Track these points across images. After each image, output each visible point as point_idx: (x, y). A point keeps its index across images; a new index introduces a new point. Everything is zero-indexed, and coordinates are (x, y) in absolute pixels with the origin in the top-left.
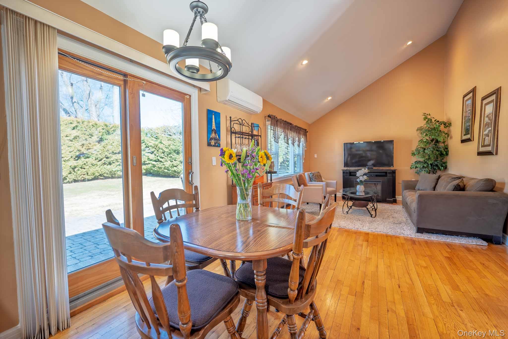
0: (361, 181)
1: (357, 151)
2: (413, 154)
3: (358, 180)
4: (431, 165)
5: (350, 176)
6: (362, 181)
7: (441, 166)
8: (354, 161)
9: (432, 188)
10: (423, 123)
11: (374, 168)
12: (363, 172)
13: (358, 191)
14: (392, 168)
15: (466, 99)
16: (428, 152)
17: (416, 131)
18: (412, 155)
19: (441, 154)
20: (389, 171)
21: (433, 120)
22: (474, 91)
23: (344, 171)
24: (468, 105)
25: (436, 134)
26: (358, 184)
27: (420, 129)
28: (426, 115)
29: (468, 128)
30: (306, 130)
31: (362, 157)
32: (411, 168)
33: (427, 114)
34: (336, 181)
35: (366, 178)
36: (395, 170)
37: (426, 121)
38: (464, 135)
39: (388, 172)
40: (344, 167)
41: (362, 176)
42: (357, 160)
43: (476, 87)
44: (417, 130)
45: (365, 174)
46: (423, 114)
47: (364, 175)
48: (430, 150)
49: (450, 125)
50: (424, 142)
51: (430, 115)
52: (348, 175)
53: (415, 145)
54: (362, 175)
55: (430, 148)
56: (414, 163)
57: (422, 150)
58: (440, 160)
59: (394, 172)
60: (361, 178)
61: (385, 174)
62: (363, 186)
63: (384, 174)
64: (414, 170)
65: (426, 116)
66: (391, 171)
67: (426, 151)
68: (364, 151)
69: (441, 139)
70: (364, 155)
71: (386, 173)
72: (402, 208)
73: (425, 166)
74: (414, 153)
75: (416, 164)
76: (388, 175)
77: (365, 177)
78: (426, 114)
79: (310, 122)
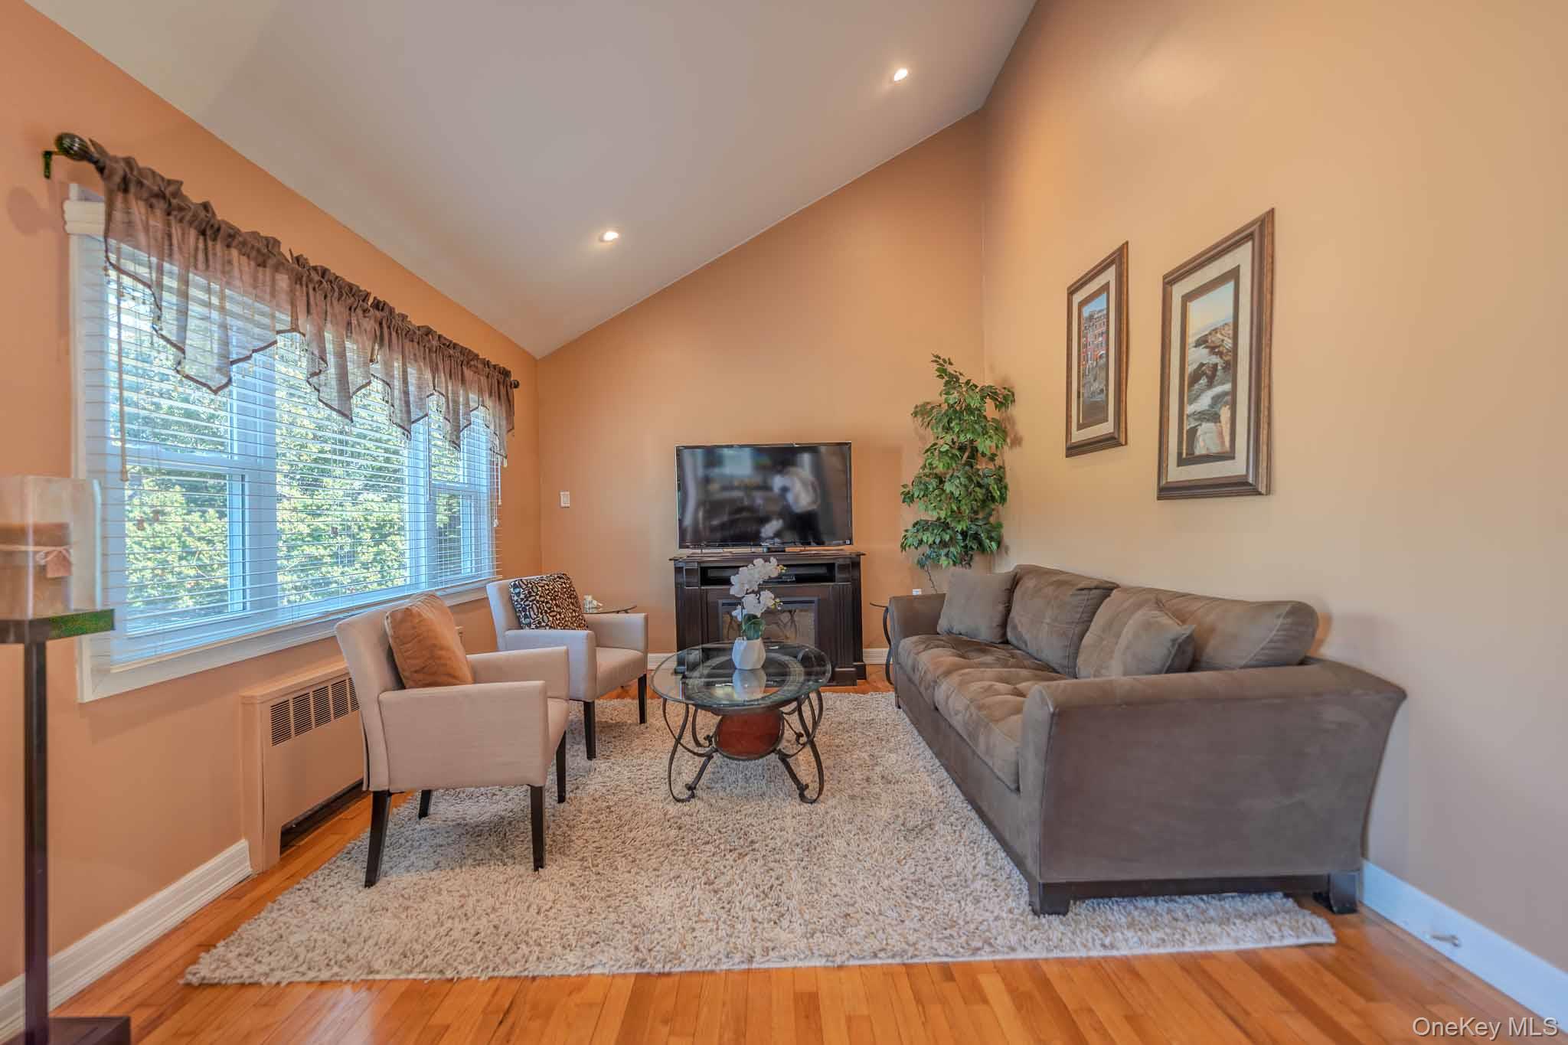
0: (751, 618)
1: (725, 488)
2: (908, 498)
3: (737, 613)
4: (964, 534)
5: (702, 584)
6: (755, 617)
7: (988, 538)
8: (715, 522)
9: (995, 625)
10: (933, 391)
11: (787, 549)
12: (757, 576)
13: (737, 664)
14: (847, 549)
15: (1078, 298)
16: (953, 489)
17: (909, 418)
18: (904, 502)
19: (989, 498)
20: (841, 561)
21: (962, 380)
22: (1119, 258)
23: (680, 565)
24: (1091, 317)
25: (977, 426)
26: (738, 630)
27: (922, 411)
28: (941, 361)
29: (1099, 398)
30: (506, 373)
31: (740, 510)
32: (903, 547)
33: (944, 361)
34: (643, 615)
35: (770, 603)
36: (859, 555)
37: (944, 380)
38: (1080, 427)
39: (837, 563)
40: (681, 547)
41: (753, 592)
42: (725, 518)
43: (1127, 243)
44: (915, 414)
45: (768, 584)
46: (934, 359)
47: (761, 588)
48: (961, 484)
49: (1011, 398)
50: (940, 452)
51: (951, 364)
52: (697, 579)
53: (912, 468)
54: (756, 589)
55: (959, 474)
56: (910, 527)
57: (934, 483)
58: (984, 518)
59: (854, 564)
60: (753, 606)
61: (827, 572)
62: (758, 642)
63: (822, 571)
64: (915, 554)
65: (941, 364)
66: (848, 561)
67: (948, 487)
68: (748, 488)
69: (984, 445)
70: (746, 503)
71: (830, 567)
72: (896, 709)
73: (947, 538)
74: (909, 493)
75: (918, 531)
76: (838, 575)
77: (768, 599)
78: (940, 358)
79: (538, 345)
